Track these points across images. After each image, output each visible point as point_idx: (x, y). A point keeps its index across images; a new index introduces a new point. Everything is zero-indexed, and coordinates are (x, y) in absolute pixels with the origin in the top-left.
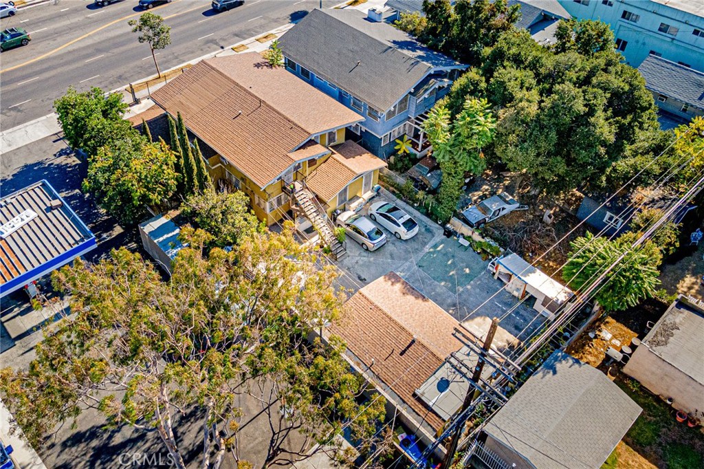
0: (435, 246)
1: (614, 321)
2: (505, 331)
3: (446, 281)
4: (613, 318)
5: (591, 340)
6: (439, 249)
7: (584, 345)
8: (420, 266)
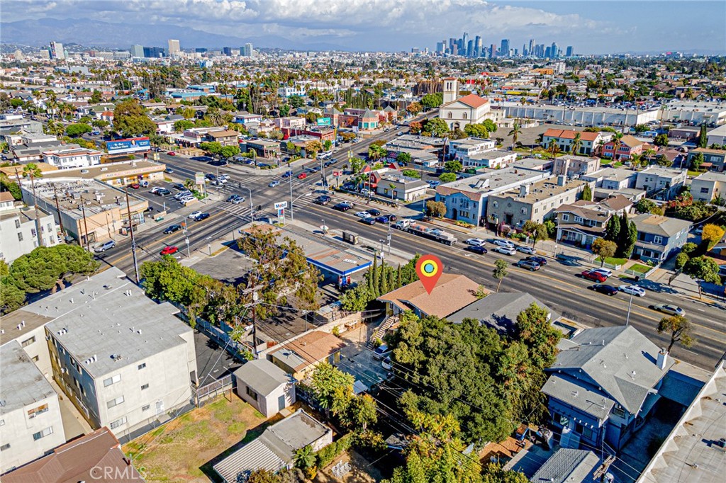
8: (366, 371)
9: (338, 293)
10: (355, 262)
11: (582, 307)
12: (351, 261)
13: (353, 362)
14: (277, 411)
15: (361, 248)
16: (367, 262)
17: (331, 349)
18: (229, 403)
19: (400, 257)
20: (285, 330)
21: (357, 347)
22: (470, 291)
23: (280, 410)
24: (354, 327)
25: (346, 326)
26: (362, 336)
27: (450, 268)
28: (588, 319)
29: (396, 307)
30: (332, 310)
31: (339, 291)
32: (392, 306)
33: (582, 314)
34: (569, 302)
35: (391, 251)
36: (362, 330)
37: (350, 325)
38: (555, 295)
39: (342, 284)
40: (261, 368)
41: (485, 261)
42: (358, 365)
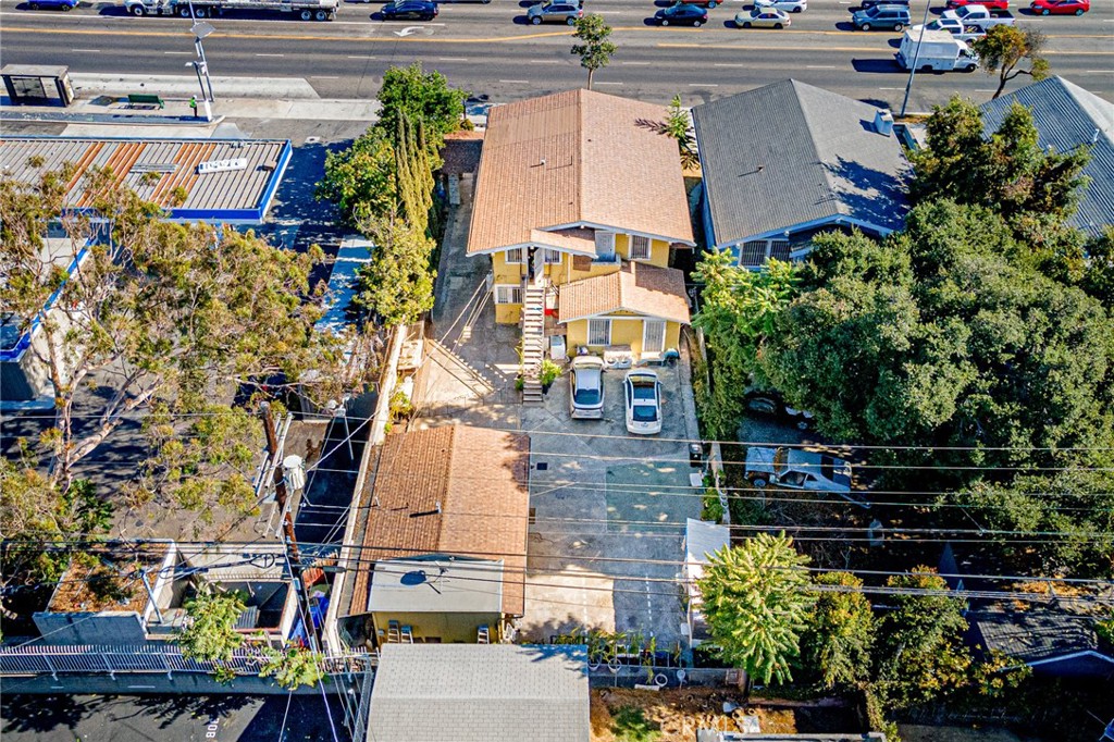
0: (663, 465)
1: (793, 722)
2: (613, 612)
3: (619, 509)
4: (795, 717)
5: (719, 712)
6: (662, 470)
7: (701, 710)
8: (610, 472)
10: (243, 162)
12: (224, 165)
13: (543, 467)
17: (508, 474)
19: (245, 96)
21: (494, 415)
22: (641, 124)
25: (400, 373)
26: (464, 376)
32: (514, 256)
34: (724, 69)
35: (216, 88)
36: (438, 357)
37: (416, 363)
38: (684, 64)
40: (445, 696)
41: (457, 33)
42: (568, 466)
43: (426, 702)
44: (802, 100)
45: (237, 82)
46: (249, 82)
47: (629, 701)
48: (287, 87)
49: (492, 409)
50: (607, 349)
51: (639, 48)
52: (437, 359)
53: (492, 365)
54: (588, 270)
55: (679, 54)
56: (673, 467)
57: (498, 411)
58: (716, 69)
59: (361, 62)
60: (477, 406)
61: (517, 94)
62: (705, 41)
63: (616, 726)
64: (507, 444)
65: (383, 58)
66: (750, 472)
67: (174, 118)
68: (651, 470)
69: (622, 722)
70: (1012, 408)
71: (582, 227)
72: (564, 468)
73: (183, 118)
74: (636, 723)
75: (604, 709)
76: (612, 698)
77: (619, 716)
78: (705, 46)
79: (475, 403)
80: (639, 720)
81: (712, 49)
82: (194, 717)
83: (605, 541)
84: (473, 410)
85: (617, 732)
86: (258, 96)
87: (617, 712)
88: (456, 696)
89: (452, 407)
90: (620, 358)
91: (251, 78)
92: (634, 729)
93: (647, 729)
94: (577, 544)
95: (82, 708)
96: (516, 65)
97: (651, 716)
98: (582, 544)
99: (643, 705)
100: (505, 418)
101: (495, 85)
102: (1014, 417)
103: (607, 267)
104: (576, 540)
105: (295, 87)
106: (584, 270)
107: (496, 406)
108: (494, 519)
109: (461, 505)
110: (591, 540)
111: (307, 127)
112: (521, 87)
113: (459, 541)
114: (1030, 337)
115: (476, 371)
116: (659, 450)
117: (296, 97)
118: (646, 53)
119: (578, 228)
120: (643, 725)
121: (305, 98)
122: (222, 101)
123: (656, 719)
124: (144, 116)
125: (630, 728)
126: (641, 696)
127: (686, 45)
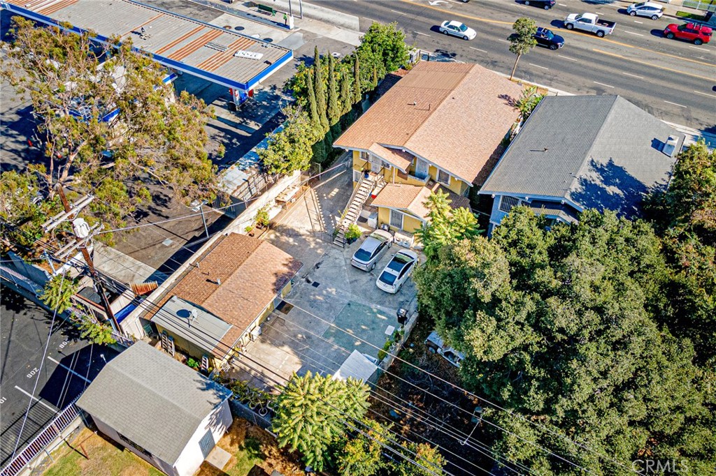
3: (338, 327)
6: (379, 316)
8: (349, 304)
9: (237, 120)
10: (259, 56)
11: (651, 85)
12: (249, 54)
13: (316, 285)
14: (201, 459)
15: (246, 9)
16: (283, 53)
17: (274, 279)
18: (83, 463)
19: (321, 20)
20: (158, 232)
21: (313, 245)
22: (502, 97)
23: (206, 455)
24: (294, 200)
25: (278, 201)
26: (314, 216)
27: (415, 35)
28: (669, 109)
29: (375, 158)
30: (246, 176)
31: (239, 115)
32: (365, 156)
33: (658, 100)
34: (628, 78)
35: (305, 10)
36: (309, 201)
37: (286, 199)
38: (600, 67)
39: (241, 99)
40: (139, 381)
41: (466, 11)
42: (330, 290)
43: (129, 379)
44: (613, 111)
45: (322, 10)
46: (328, 12)
47: (260, 435)
48: (346, 20)
49: (314, 240)
50: (398, 231)
51: (577, 48)
52: (307, 202)
53: (333, 216)
54: (406, 179)
55: (602, 59)
56: (387, 317)
57: (317, 243)
58: (622, 76)
59: (398, 15)
60: (308, 236)
61: (474, 58)
62: (629, 55)
63: (243, 445)
64: (286, 263)
65: (410, 16)
66: (428, 341)
67: (275, 22)
68: (373, 313)
69: (247, 445)
70: (540, 373)
71: (404, 151)
72: (327, 291)
73: (279, 24)
74: (254, 449)
75: (244, 433)
76: (251, 429)
77: (248, 440)
78: (626, 58)
79: (308, 233)
80: (256, 448)
81: (630, 62)
82: (62, 334)
83: (316, 342)
84: (304, 237)
85: (241, 448)
86: (327, 21)
87: (249, 438)
88: (143, 384)
89: (294, 231)
90: (403, 240)
91: (330, 10)
92: (251, 452)
93: (257, 456)
94: (300, 336)
95: (25, 306)
96: (488, 39)
97: (265, 450)
98: (302, 337)
99: (265, 442)
100: (317, 249)
101: (465, 49)
102: (538, 379)
103: (417, 181)
104: (301, 333)
105: (350, 21)
106: (403, 178)
107: (318, 240)
108: (245, 301)
109: (233, 285)
110: (309, 337)
111: (339, 46)
112: (480, 54)
113: (217, 304)
114: (580, 330)
115: (322, 216)
116: (387, 304)
117: (347, 28)
118: (579, 53)
119: (400, 150)
120: (256, 452)
121: (351, 29)
122: (306, 19)
123: (266, 453)
124: (261, 18)
125: (249, 450)
126: (267, 436)
127: (612, 54)
